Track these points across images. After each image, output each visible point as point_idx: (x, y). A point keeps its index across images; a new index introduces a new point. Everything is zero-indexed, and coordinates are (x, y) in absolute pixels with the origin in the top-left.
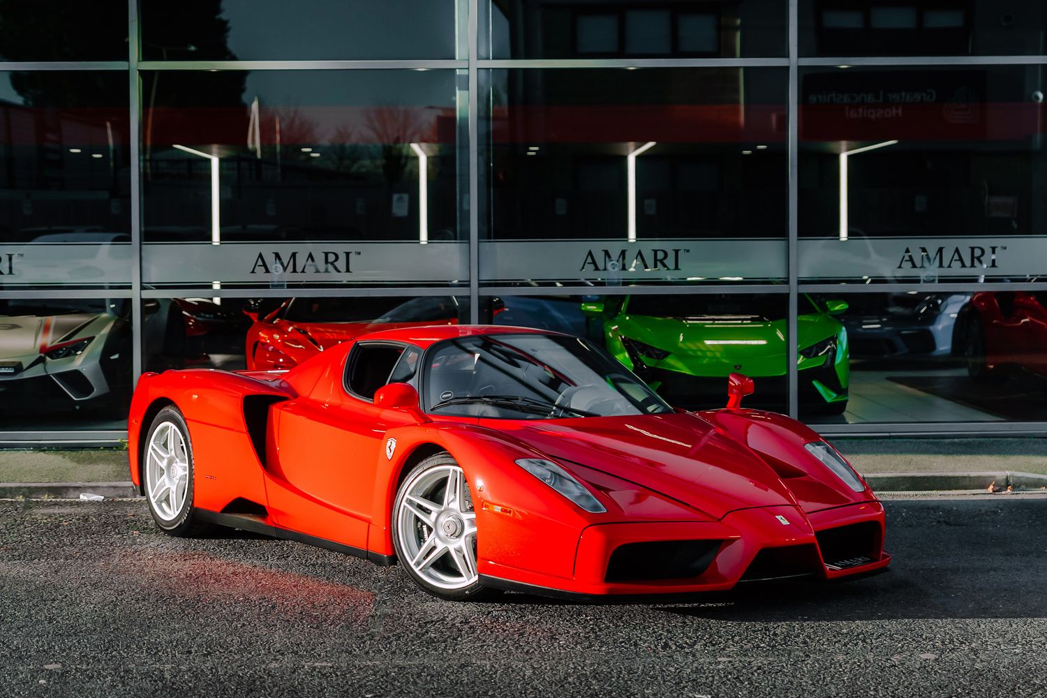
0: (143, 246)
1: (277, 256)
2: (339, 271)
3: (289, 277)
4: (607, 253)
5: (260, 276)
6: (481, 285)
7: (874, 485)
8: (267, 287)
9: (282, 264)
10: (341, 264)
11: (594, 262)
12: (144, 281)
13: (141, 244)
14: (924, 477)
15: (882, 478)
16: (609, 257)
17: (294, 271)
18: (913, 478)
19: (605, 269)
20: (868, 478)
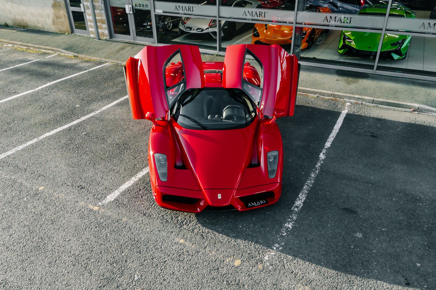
0: (220, 7)
1: (248, 12)
2: (262, 17)
3: (251, 17)
4: (331, 17)
5: (244, 17)
6: (296, 23)
7: (376, 103)
8: (246, 19)
9: (249, 14)
10: (263, 15)
11: (327, 20)
12: (220, 15)
13: (219, 6)
14: (392, 103)
15: (380, 101)
16: (331, 18)
17: (252, 16)
18: (389, 103)
19: (330, 22)
20: (375, 100)
